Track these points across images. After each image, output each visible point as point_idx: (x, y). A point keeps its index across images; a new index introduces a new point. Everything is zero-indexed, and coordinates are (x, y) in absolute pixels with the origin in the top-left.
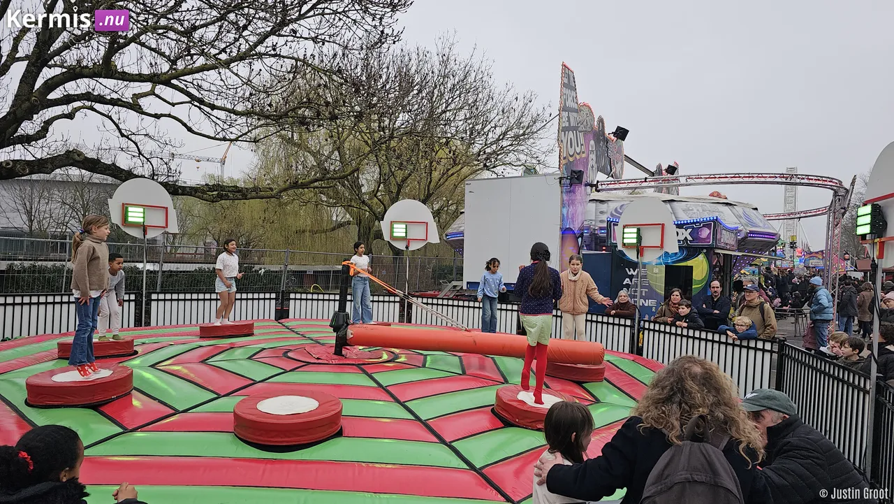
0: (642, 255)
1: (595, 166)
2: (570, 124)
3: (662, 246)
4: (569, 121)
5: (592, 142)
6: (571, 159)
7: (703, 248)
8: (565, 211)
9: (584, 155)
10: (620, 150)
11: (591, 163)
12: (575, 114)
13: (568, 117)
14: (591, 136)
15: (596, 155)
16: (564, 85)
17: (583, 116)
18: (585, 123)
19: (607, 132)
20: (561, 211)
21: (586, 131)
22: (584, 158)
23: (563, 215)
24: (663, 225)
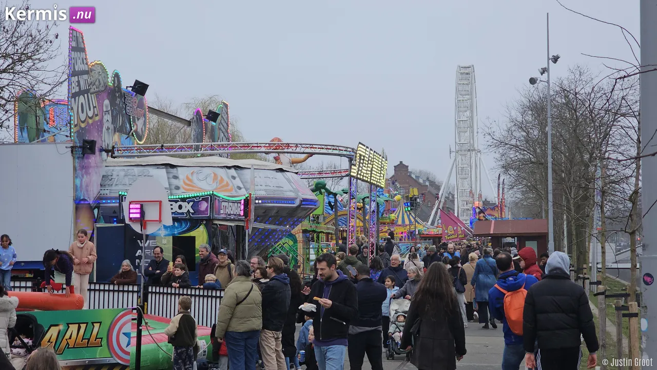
0: (145, 228)
1: (112, 127)
2: (80, 89)
3: (160, 221)
4: (79, 85)
5: (107, 102)
6: (83, 125)
7: (202, 220)
8: (78, 182)
9: (97, 118)
10: (141, 105)
11: (106, 125)
12: (85, 77)
13: (78, 82)
14: (105, 95)
15: (112, 114)
16: (73, 49)
17: (95, 75)
18: (97, 83)
19: (123, 86)
20: (74, 182)
21: (99, 91)
22: (97, 122)
23: (77, 186)
24: (160, 202)
